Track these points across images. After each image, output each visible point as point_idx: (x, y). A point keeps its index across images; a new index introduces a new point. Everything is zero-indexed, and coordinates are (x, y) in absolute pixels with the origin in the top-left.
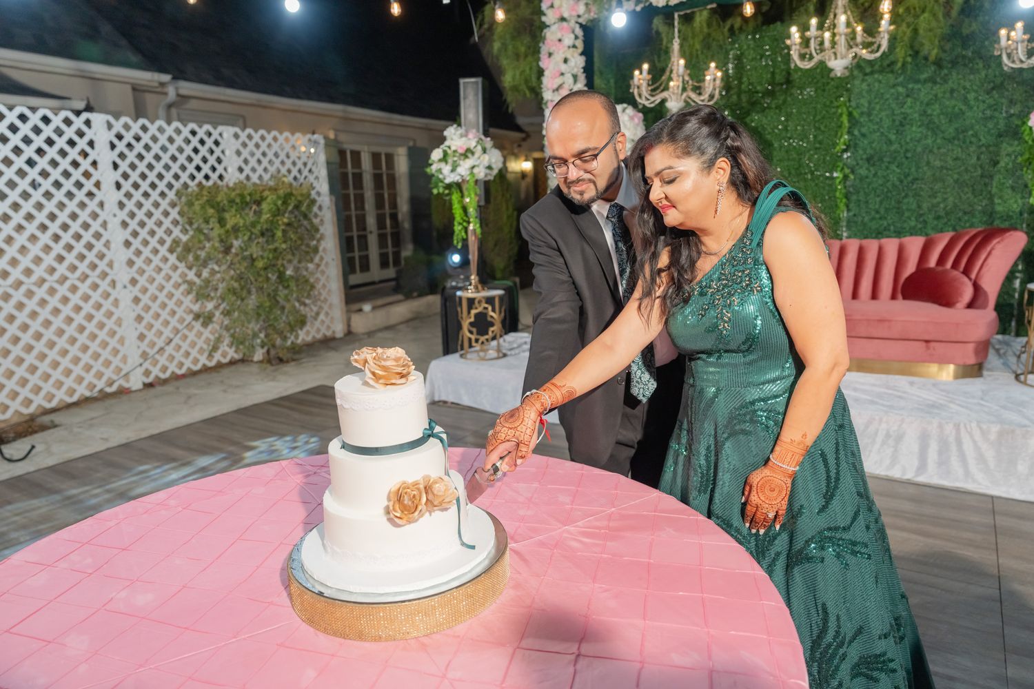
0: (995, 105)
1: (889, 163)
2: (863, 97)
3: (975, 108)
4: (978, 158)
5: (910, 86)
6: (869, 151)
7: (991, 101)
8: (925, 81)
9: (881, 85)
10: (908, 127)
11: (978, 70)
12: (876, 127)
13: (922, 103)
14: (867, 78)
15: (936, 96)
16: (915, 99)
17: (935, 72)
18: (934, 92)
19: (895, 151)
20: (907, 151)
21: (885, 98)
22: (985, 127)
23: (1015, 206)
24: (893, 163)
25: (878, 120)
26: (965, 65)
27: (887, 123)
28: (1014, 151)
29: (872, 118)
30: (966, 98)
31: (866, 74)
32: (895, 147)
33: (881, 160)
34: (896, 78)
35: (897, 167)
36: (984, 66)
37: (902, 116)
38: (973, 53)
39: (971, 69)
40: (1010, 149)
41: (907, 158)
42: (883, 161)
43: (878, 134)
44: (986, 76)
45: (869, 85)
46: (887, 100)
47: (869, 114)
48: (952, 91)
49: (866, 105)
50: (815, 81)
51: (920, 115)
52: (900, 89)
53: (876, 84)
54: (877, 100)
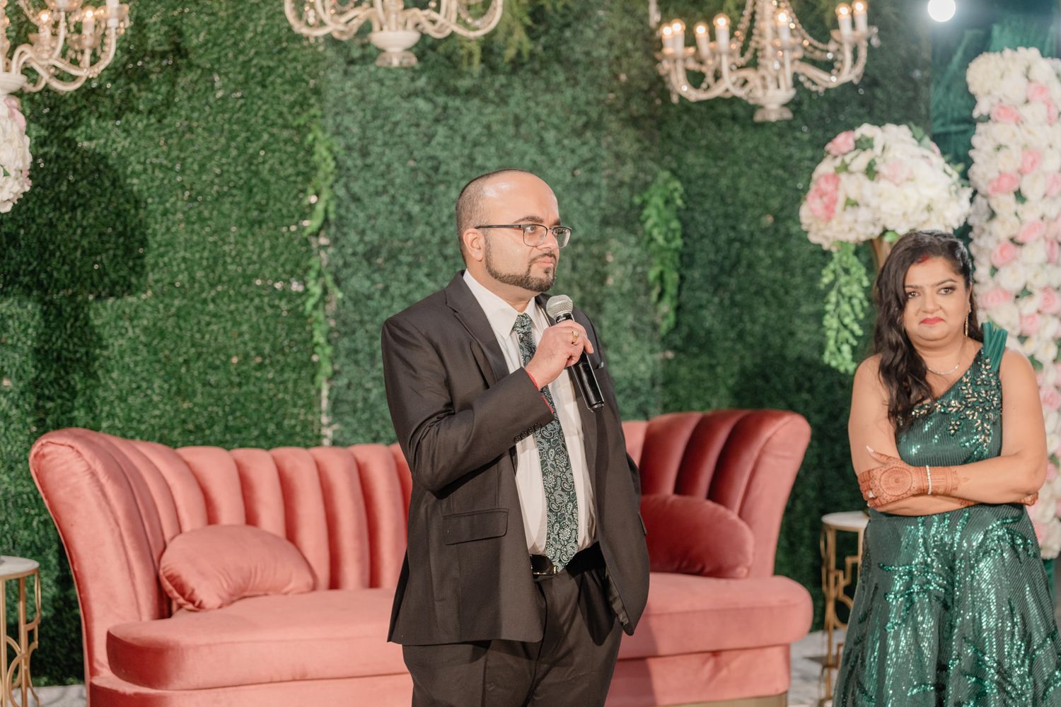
0: (593, 159)
1: (410, 265)
2: (349, 111)
3: (559, 162)
4: (574, 268)
5: (441, 100)
6: (371, 237)
7: (585, 152)
8: (469, 94)
9: (385, 91)
10: (442, 188)
11: (559, 84)
12: (381, 182)
13: (464, 138)
14: (356, 68)
15: (488, 127)
16: (451, 128)
17: (483, 76)
18: (485, 120)
19: (422, 241)
20: (444, 242)
21: (393, 119)
22: (579, 201)
23: (642, 367)
24: (419, 266)
25: (383, 168)
26: (535, 72)
27: (400, 174)
28: (630, 256)
29: (369, 161)
30: (542, 140)
31: (351, 62)
32: (420, 230)
33: (393, 256)
34: (413, 80)
35: (428, 275)
36: (567, 80)
37: (430, 164)
38: (545, 48)
39: (548, 82)
40: (626, 252)
41: (446, 258)
42: (400, 263)
43: (386, 198)
44: (574, 99)
45: (359, 87)
46: (396, 124)
47: (365, 153)
48: (518, 122)
49: (356, 129)
50: (241, 58)
51: (464, 165)
52: (421, 104)
53: (375, 86)
54: (378, 122)
